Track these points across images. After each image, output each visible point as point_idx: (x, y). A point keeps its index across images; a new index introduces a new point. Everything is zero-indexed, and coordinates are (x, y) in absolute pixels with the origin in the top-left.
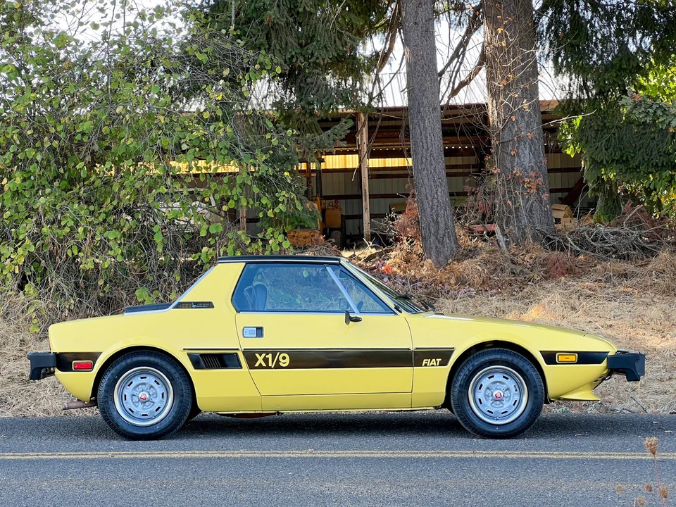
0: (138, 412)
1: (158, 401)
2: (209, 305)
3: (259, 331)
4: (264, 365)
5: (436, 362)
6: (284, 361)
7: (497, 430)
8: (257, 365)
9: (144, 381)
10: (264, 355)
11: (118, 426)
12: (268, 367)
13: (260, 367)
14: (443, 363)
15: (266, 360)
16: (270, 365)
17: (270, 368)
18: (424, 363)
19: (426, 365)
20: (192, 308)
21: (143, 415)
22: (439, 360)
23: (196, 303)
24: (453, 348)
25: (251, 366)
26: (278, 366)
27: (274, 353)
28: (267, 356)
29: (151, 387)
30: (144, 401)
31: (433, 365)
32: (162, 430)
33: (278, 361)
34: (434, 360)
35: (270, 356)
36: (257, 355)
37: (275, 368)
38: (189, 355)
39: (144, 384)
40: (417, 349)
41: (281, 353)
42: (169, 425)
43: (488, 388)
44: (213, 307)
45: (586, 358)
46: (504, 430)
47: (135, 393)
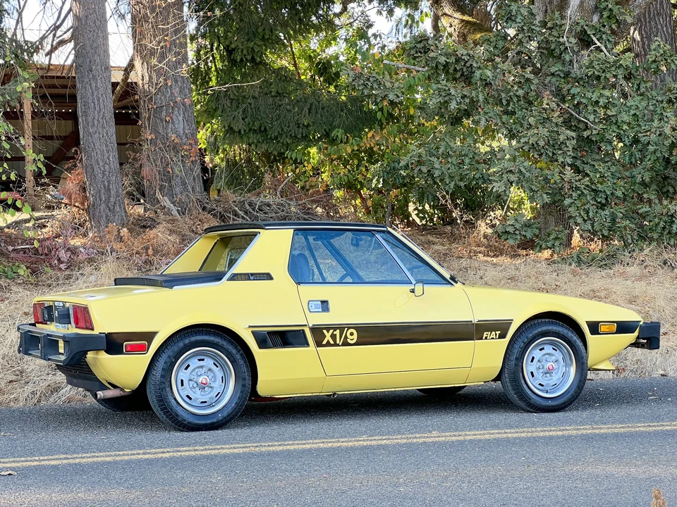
0: (197, 399)
1: (218, 386)
2: (268, 277)
3: (325, 305)
4: (332, 342)
5: (496, 334)
6: (351, 337)
7: (550, 403)
8: (324, 342)
9: (201, 363)
10: (331, 331)
11: (177, 415)
12: (336, 345)
13: (328, 344)
14: (502, 336)
15: (333, 336)
16: (338, 342)
17: (338, 345)
18: (485, 336)
19: (486, 338)
20: (250, 280)
21: (202, 402)
22: (498, 333)
23: (252, 274)
24: (512, 320)
25: (319, 344)
26: (345, 344)
27: (341, 328)
28: (335, 333)
29: (210, 370)
30: (203, 387)
31: (493, 338)
32: (225, 418)
33: (346, 337)
34: (493, 333)
35: (337, 332)
36: (325, 331)
37: (343, 345)
38: (253, 332)
39: (202, 367)
40: (479, 321)
41: (349, 328)
42: (232, 412)
43: (539, 361)
44: (271, 278)
45: (623, 328)
46: (557, 403)
47: (192, 377)
